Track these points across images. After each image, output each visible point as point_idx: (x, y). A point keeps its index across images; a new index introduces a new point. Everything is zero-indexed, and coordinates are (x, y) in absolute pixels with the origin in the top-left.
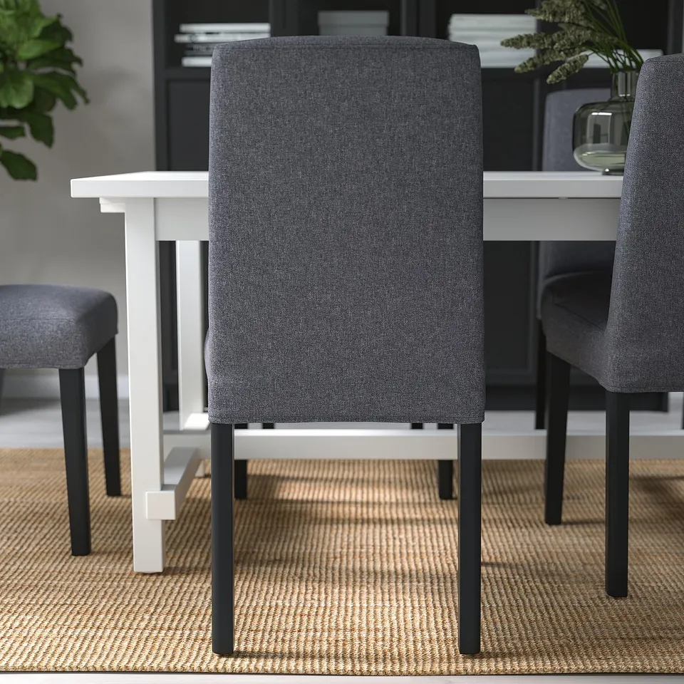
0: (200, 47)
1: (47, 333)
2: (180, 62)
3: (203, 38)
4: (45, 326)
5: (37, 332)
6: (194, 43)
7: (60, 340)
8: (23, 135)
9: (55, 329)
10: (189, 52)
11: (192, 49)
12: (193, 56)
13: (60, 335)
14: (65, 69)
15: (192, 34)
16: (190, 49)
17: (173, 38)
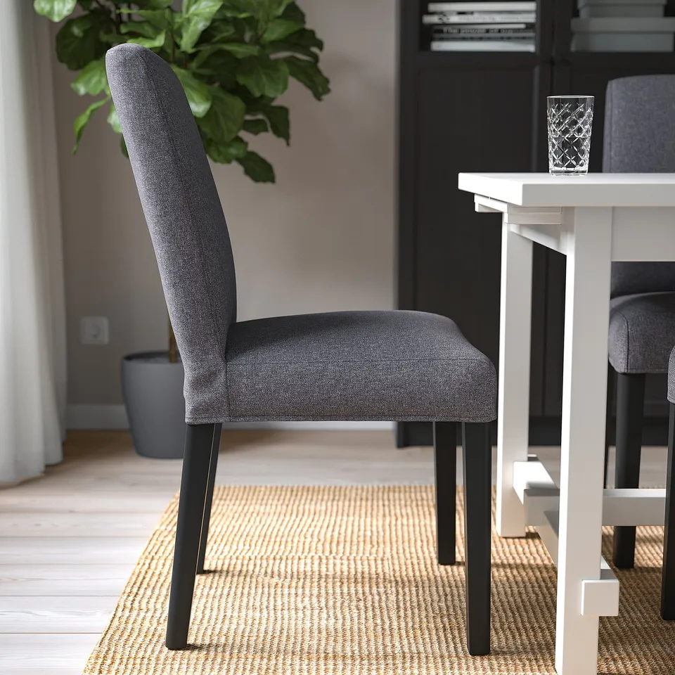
0: (450, 28)
1: (454, 377)
2: (429, 46)
3: (455, 19)
4: (451, 368)
5: (441, 376)
6: (445, 24)
7: (471, 386)
8: (266, 130)
9: (464, 372)
10: (437, 36)
11: (442, 31)
12: (442, 39)
13: (470, 380)
14: (305, 54)
15: (442, 13)
16: (438, 32)
17: (421, 19)
